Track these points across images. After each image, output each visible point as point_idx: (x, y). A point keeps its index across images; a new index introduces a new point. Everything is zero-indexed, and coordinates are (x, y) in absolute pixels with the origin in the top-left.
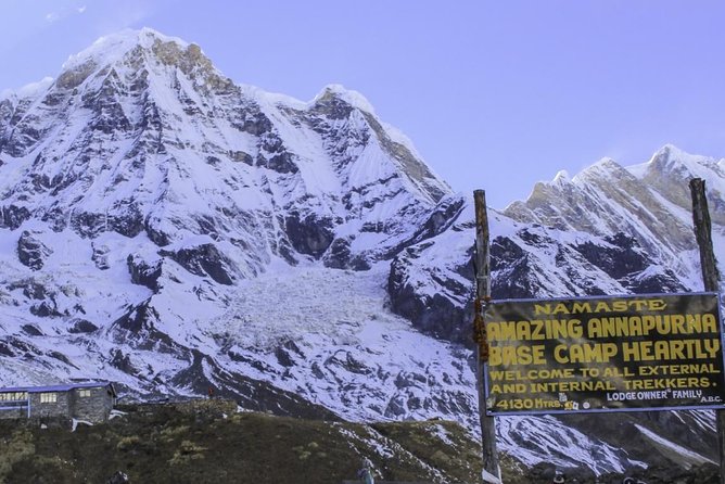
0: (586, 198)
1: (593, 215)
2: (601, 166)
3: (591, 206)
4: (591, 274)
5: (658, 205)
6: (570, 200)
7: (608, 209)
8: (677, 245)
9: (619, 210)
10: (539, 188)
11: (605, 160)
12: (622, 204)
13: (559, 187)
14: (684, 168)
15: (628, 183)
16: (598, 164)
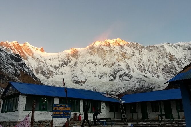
0: (10, 47)
1: (11, 50)
2: (15, 42)
3: (11, 48)
4: (12, 60)
5: (23, 51)
6: (7, 46)
7: (14, 50)
8: (24, 59)
9: (16, 50)
10: (2, 42)
11: (16, 41)
12: (17, 50)
13: (6, 43)
14: (29, 47)
15: (19, 46)
16: (14, 42)
